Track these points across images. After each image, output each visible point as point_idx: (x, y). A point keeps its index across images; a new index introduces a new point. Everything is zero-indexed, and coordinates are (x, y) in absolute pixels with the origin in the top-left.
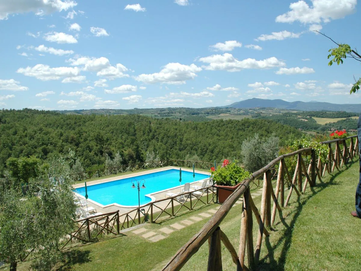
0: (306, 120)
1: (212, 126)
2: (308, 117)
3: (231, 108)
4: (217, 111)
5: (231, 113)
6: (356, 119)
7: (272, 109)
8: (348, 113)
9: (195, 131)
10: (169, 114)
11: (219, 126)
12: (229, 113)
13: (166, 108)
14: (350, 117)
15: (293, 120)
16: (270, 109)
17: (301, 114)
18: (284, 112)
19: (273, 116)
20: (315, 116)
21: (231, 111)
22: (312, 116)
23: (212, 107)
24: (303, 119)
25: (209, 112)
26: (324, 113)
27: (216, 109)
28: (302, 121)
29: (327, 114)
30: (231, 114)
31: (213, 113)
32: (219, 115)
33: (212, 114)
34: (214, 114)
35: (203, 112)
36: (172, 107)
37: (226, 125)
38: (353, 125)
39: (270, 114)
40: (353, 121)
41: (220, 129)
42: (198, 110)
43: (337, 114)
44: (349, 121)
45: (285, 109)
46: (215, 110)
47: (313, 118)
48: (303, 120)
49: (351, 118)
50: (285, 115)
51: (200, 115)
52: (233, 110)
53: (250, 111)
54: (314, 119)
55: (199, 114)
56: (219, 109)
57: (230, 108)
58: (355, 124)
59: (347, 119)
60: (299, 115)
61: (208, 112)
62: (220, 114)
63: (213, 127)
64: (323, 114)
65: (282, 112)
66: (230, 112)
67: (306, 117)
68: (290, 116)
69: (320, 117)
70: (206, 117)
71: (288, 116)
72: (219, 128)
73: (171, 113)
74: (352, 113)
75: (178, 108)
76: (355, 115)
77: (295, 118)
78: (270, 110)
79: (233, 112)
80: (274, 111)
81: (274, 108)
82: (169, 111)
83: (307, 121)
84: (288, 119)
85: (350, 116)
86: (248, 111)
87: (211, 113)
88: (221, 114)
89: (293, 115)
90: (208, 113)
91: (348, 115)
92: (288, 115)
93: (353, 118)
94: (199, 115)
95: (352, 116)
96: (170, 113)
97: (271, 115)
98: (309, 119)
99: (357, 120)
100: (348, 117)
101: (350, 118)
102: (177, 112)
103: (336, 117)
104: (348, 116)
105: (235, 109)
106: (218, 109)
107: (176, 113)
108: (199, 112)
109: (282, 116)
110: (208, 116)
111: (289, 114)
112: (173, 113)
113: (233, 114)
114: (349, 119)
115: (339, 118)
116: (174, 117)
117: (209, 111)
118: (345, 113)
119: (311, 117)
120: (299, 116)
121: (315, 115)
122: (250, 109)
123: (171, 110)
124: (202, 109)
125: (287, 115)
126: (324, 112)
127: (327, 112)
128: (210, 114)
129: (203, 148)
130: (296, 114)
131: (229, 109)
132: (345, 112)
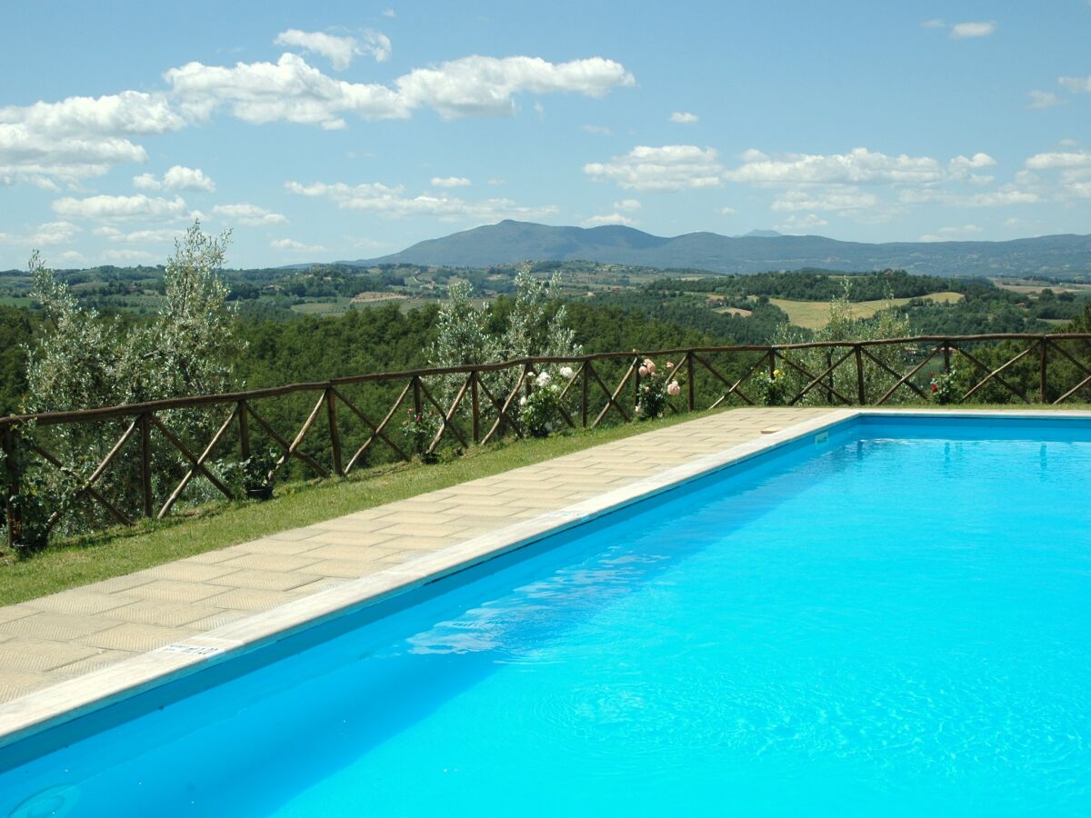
0: (745, 313)
1: (350, 340)
2: (753, 298)
3: (408, 266)
4: (342, 281)
5: (408, 289)
6: (947, 304)
7: (590, 270)
8: (915, 278)
9: (266, 362)
10: (107, 298)
11: (381, 339)
12: (399, 288)
13: (88, 267)
14: (925, 294)
15: (690, 314)
16: (581, 270)
17: (722, 288)
18: (646, 280)
19: (600, 297)
20: (781, 296)
21: (406, 281)
22: (769, 293)
23: (314, 265)
24: (734, 306)
25: (306, 285)
26: (816, 280)
27: (338, 271)
28: (727, 315)
29: (831, 282)
30: (411, 294)
31: (326, 288)
32: (353, 300)
33: (319, 295)
34: (330, 294)
35: (277, 288)
36: (122, 267)
37: (417, 332)
38: (940, 326)
39: (588, 289)
40: (938, 312)
41: (386, 354)
42: (253, 279)
43: (872, 282)
44: (921, 311)
45: (647, 268)
46: (336, 275)
47: (773, 301)
48: (733, 311)
49: (929, 300)
50: (652, 291)
51: (263, 299)
52: (416, 276)
53: (495, 278)
54: (779, 309)
55: (257, 297)
56: (349, 271)
57: (401, 266)
58: (945, 323)
59: (913, 304)
60: (713, 290)
61: (301, 286)
62: (355, 294)
63: (353, 346)
64: (811, 286)
65: (633, 279)
66: (401, 283)
67: (746, 298)
68: (674, 295)
69: (801, 296)
70: (293, 308)
71: (664, 296)
72: (383, 347)
73: (119, 292)
74: (930, 277)
75: (151, 269)
76: (944, 287)
77: (699, 305)
78: (580, 275)
79: (418, 286)
80: (600, 277)
81: (597, 265)
82: (107, 284)
83: (749, 317)
84: (668, 307)
85: (923, 293)
86: (484, 281)
87: (315, 289)
88: (361, 295)
89: (687, 293)
90: (300, 291)
91: (914, 284)
92: (667, 292)
93: (938, 298)
94: (258, 300)
95: (932, 290)
96: (111, 293)
97: (590, 294)
98: (756, 306)
99: (953, 305)
100: (917, 295)
101: (924, 298)
102: (149, 287)
103: (869, 294)
104: (917, 289)
105: (424, 269)
106: (344, 271)
107: (146, 291)
108: (256, 284)
109: (637, 296)
110: (302, 302)
111: (669, 289)
112: (128, 292)
113: (418, 294)
114: (921, 304)
115: (880, 299)
116: (137, 310)
117: (303, 279)
118: (903, 280)
119: (766, 300)
120: (714, 297)
121: (779, 289)
122: (492, 272)
123: (116, 278)
124: (270, 274)
125: (661, 292)
126: (818, 276)
127: (830, 277)
128: (313, 295)
129: (318, 443)
130: (702, 287)
131: (399, 273)
132: (904, 274)
